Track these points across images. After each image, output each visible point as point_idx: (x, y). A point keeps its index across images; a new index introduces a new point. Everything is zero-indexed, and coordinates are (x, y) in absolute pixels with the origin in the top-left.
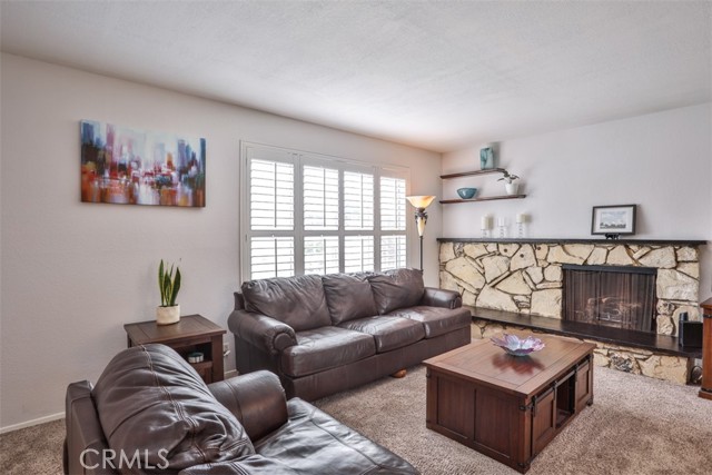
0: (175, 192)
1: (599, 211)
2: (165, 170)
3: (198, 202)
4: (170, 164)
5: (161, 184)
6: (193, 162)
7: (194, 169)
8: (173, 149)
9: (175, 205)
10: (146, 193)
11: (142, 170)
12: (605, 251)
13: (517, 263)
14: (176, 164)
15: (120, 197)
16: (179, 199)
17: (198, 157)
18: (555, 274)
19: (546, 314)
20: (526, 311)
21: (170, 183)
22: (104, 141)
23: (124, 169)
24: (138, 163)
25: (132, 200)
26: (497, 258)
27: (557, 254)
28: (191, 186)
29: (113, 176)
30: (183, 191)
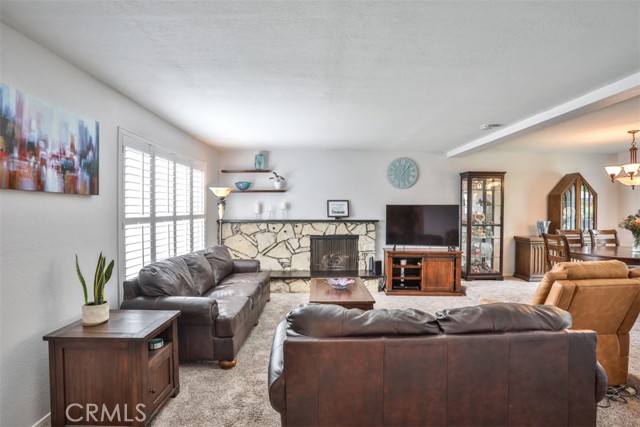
0: (76, 178)
1: (330, 203)
2: (69, 153)
3: (93, 189)
4: (72, 146)
5: (65, 169)
6: (90, 147)
7: (91, 153)
8: (74, 130)
9: (76, 192)
10: (52, 179)
11: (49, 152)
12: (334, 227)
13: (282, 237)
14: (77, 147)
15: (28, 183)
16: (79, 187)
17: (94, 142)
18: (306, 242)
19: (301, 269)
20: (288, 269)
21: (72, 169)
22: (13, 111)
23: (30, 149)
24: (45, 141)
25: (40, 186)
26: (267, 234)
27: (308, 230)
28: (89, 173)
29: (22, 157)
30: (82, 176)
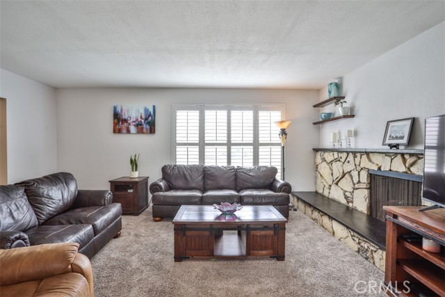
0: (143, 128)
1: (391, 124)
2: (139, 120)
3: (152, 131)
4: (141, 117)
5: (137, 126)
6: (150, 115)
7: (150, 118)
8: (142, 111)
9: (143, 133)
10: (133, 129)
11: (132, 120)
12: (390, 159)
14: (143, 117)
15: (124, 131)
16: (144, 130)
17: (152, 113)
18: (364, 177)
19: (360, 210)
20: (350, 205)
21: (141, 125)
22: (120, 111)
23: (126, 121)
24: (130, 118)
25: (128, 131)
26: (338, 162)
27: (365, 162)
28: (149, 125)
29: (122, 123)
30: (146, 127)
